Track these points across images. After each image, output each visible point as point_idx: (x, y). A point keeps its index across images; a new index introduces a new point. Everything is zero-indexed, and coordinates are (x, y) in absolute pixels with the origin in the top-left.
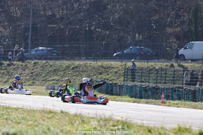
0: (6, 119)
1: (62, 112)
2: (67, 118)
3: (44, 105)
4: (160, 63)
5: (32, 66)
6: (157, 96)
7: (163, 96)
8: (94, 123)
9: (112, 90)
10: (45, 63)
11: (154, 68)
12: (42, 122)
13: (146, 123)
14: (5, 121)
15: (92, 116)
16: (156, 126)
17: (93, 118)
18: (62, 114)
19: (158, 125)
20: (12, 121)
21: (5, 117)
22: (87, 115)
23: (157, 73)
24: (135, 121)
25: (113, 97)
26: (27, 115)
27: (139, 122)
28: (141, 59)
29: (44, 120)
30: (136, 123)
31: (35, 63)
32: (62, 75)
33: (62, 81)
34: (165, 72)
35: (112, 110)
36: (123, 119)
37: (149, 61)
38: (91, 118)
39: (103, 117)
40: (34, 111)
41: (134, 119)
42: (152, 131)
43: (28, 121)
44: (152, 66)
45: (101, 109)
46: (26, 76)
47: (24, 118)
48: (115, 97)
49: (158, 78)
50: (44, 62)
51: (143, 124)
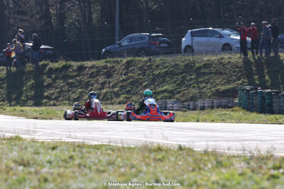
0: (79, 166)
1: (181, 148)
2: (190, 160)
3: (146, 137)
5: (123, 67)
8: (240, 166)
9: (271, 105)
10: (146, 62)
12: (144, 169)
14: (76, 169)
15: (236, 153)
17: (238, 156)
18: (180, 152)
20: (90, 169)
21: (77, 162)
22: (226, 151)
25: (272, 116)
26: (117, 157)
29: (148, 165)
31: (128, 63)
32: (178, 82)
33: (180, 92)
35: (272, 141)
38: (234, 156)
39: (255, 153)
40: (129, 148)
43: (120, 167)
45: (251, 140)
46: (113, 87)
47: (110, 163)
48: (278, 116)
50: (145, 59)
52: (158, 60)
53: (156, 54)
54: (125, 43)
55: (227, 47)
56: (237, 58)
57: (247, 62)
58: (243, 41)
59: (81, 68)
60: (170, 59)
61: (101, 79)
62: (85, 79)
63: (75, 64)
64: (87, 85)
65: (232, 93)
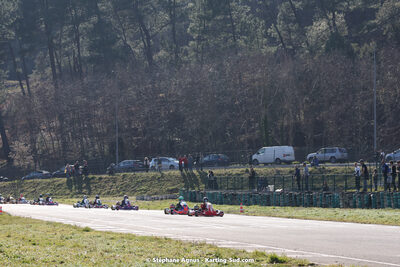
4: (236, 169)
5: (121, 178)
9: (195, 198)
11: (232, 174)
28: (219, 166)
31: (124, 176)
32: (149, 185)
33: (149, 190)
44: (230, 172)
50: (132, 174)
52: (138, 174)
53: (138, 171)
54: (122, 165)
55: (172, 167)
56: (177, 172)
57: (183, 175)
58: (180, 164)
59: (101, 179)
60: (144, 174)
61: (111, 184)
62: (103, 184)
63: (97, 177)
64: (104, 187)
65: (176, 190)
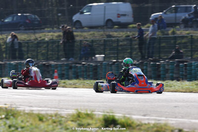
4: (50, 34)
6: (48, 75)
7: (56, 74)
11: (44, 39)
13: (36, 110)
16: (49, 112)
19: (52, 112)
23: (47, 46)
24: (21, 108)
27: (28, 109)
28: (26, 30)
30: (24, 110)
34: (57, 44)
36: (7, 106)
37: (36, 31)
41: (20, 105)
42: (44, 120)
44: (40, 37)
49: (49, 53)
51: (32, 111)
